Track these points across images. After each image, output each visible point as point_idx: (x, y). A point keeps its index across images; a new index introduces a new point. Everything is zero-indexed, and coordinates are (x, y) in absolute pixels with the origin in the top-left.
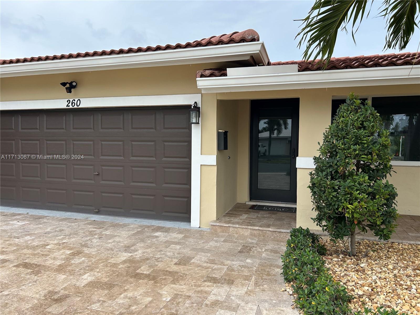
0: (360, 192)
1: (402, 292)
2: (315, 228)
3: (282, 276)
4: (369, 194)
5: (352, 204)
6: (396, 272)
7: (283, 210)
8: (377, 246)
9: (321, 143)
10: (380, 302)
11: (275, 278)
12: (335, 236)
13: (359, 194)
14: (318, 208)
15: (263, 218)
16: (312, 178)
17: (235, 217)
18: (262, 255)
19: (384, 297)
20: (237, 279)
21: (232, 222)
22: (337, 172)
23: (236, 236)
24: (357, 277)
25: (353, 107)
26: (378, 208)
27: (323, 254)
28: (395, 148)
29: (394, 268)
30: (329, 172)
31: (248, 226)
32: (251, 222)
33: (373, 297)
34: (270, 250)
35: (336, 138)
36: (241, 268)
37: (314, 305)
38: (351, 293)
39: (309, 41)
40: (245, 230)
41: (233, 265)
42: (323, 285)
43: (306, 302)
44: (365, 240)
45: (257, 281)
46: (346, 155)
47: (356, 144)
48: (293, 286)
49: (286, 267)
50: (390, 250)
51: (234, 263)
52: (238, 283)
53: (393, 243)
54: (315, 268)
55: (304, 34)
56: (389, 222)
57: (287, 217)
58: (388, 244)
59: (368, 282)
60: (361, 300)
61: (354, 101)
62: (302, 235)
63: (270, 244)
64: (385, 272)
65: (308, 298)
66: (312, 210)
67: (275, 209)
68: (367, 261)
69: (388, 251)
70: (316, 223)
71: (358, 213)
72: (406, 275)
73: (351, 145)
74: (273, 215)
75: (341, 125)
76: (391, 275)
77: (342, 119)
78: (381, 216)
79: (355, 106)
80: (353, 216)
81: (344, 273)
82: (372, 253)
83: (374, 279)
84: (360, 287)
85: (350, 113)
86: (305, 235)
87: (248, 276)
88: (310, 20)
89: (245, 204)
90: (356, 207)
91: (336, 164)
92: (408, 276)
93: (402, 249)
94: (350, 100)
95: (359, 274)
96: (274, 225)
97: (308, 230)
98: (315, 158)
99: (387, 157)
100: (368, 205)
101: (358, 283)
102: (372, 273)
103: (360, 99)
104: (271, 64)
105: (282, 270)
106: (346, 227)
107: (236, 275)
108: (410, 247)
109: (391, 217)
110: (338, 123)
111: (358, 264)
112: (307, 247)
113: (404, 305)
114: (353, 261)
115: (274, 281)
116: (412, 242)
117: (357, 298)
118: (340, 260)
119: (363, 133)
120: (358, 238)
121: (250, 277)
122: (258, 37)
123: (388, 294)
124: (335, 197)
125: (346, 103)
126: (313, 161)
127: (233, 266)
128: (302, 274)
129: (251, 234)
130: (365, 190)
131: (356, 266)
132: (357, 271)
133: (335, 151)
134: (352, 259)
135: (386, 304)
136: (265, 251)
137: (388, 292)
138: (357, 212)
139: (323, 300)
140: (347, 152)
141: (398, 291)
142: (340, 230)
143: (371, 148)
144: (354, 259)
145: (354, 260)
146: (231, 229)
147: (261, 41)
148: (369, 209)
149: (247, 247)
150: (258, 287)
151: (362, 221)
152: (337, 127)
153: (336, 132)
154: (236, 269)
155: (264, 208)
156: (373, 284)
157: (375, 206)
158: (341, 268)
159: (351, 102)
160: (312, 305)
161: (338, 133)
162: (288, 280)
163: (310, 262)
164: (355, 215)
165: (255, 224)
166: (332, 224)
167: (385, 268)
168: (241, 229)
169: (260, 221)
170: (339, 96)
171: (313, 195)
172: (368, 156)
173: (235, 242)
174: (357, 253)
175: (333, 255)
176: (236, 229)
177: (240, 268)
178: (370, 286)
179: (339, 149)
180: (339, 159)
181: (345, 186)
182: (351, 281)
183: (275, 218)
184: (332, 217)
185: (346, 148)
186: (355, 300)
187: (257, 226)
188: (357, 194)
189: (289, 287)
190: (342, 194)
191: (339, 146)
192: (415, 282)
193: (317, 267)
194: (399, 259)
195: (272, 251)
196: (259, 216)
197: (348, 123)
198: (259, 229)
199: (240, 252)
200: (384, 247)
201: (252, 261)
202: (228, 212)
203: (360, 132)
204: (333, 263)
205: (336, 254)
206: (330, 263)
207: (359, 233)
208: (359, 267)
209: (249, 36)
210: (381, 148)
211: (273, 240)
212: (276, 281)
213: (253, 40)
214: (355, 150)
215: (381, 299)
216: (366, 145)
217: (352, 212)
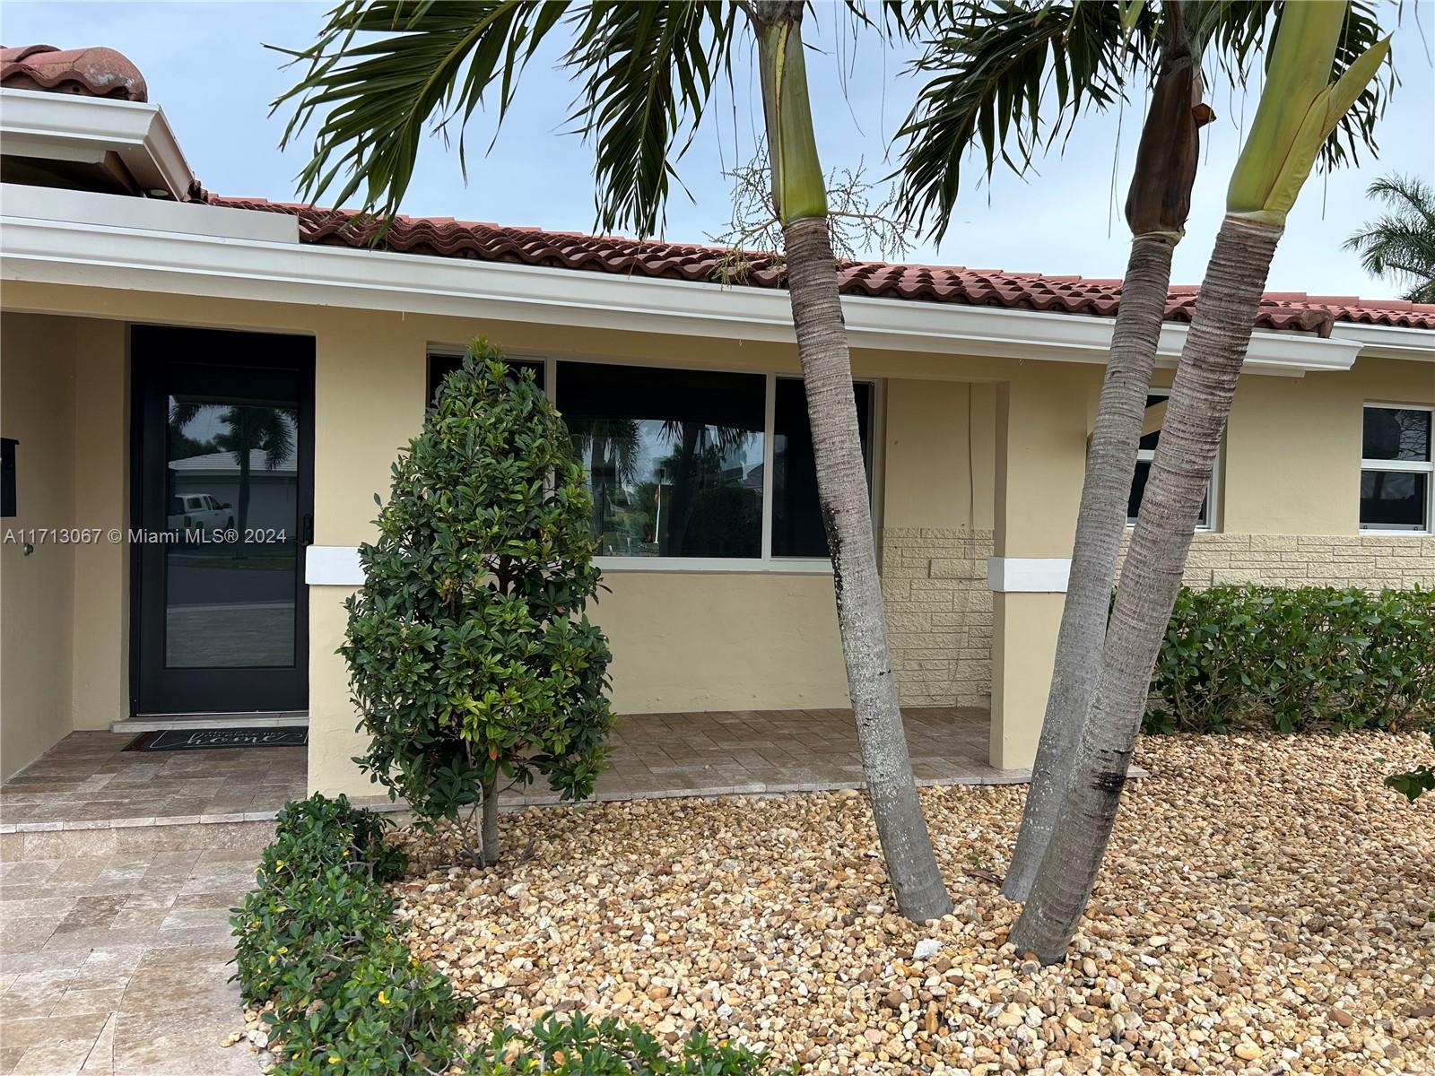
0: (504, 656)
1: (616, 950)
2: (365, 791)
3: (234, 988)
4: (531, 660)
5: (479, 698)
6: (604, 893)
7: (265, 739)
8: (564, 821)
9: (386, 499)
10: (552, 997)
11: (204, 1002)
12: (430, 811)
13: (501, 662)
14: (374, 722)
15: (178, 781)
16: (354, 619)
17: (54, 790)
18: (159, 922)
19: (566, 977)
20: (38, 1042)
21: (37, 811)
22: (432, 594)
23: (53, 865)
24: (494, 931)
25: (483, 384)
26: (556, 703)
27: (397, 877)
28: (642, 518)
29: (603, 881)
30: (406, 596)
31: (110, 817)
32: (127, 801)
33: (534, 987)
34: (196, 898)
35: (432, 482)
36: (61, 994)
37: (335, 1065)
38: (471, 989)
39: (322, 133)
40: (94, 836)
41: (26, 986)
42: (373, 985)
43: (310, 1065)
44: (530, 808)
45: (126, 1031)
46: (460, 539)
47: (491, 505)
48: (268, 1017)
49: (249, 950)
50: (598, 827)
51: (28, 977)
52: (39, 1056)
53: (608, 802)
54: (357, 932)
55: (303, 106)
56: (588, 742)
57: (279, 763)
58: (593, 809)
59: (524, 940)
60: (499, 1005)
61: (487, 367)
62: (321, 824)
63: (199, 876)
64: (575, 897)
65: (320, 1044)
66: (357, 731)
67: (236, 739)
68: (529, 874)
69: (592, 831)
70: (370, 772)
71: (500, 725)
72: (631, 896)
73: (477, 506)
74: (224, 764)
75: (445, 441)
76: (592, 906)
77: (449, 420)
78: (565, 727)
79: (490, 383)
80: (483, 735)
81: (455, 928)
82: (546, 843)
83: (542, 927)
84: (500, 965)
85: (475, 402)
86: (331, 821)
87: (88, 1017)
88: (322, 63)
89: (109, 731)
90: (493, 706)
91: (430, 570)
92: (636, 898)
93: (630, 817)
94: (474, 359)
95: (501, 921)
96: (219, 801)
97: (342, 803)
98: (365, 550)
99: (581, 544)
100: (529, 697)
101: (495, 953)
102: (539, 911)
103: (505, 362)
104: (210, 198)
105: (235, 965)
106: (467, 775)
107: (32, 1028)
108: (651, 809)
109: (595, 726)
110: (439, 432)
111: (501, 891)
112: (335, 862)
113: (619, 990)
114: (487, 881)
115: (200, 1013)
116: (657, 794)
117: (488, 1000)
118: (447, 885)
119: (513, 470)
120: (506, 803)
121: (97, 1019)
122: (143, 84)
123: (579, 966)
124: (425, 679)
125: (463, 369)
126: (359, 557)
127: (24, 990)
128: (304, 964)
129: (124, 850)
130: (519, 650)
131: (494, 898)
132: (497, 912)
133: (427, 525)
134: (484, 877)
135: (570, 999)
136: (176, 904)
137: (578, 959)
138: (497, 723)
139: (365, 1040)
140: (463, 529)
141: (605, 950)
142: (446, 789)
143: (536, 517)
144: (492, 876)
145: (491, 879)
146: (30, 843)
147: (152, 103)
148: (529, 709)
149: (99, 901)
150: (128, 1054)
151: (513, 749)
152: (434, 447)
153: (432, 463)
154: (37, 1000)
155: (189, 742)
156: (540, 945)
157: (549, 697)
158: (447, 914)
159: (478, 368)
160: (328, 1067)
161: (436, 467)
162: (254, 998)
163: (336, 915)
164: (491, 733)
165: (140, 807)
166: (419, 772)
167: (578, 887)
168: (78, 835)
169: (163, 793)
170: (449, 343)
171: (354, 676)
172: (529, 543)
173: (47, 893)
174: (502, 853)
175: (429, 875)
176: (53, 841)
177: (56, 993)
178: (530, 952)
179: (440, 519)
180: (439, 551)
181: (458, 641)
182: (474, 948)
183: (231, 772)
184: (420, 747)
185: (460, 518)
186: (480, 1009)
187: (149, 814)
188: (495, 664)
189: (256, 1024)
190: (449, 666)
191: (440, 510)
192: (652, 914)
193: (360, 926)
194: (619, 850)
195: (206, 899)
196: (166, 773)
197: (465, 435)
198: (157, 824)
199: (63, 928)
200: (584, 820)
201: (114, 955)
202: (22, 773)
203: (506, 464)
204: (425, 900)
205: (437, 869)
206: (414, 903)
207: (508, 788)
208: (502, 900)
209: (101, 71)
210: (563, 516)
211: (215, 857)
212: (210, 1011)
213: (118, 92)
214: (488, 524)
215: (555, 989)
216: (521, 509)
217: (481, 724)
